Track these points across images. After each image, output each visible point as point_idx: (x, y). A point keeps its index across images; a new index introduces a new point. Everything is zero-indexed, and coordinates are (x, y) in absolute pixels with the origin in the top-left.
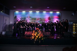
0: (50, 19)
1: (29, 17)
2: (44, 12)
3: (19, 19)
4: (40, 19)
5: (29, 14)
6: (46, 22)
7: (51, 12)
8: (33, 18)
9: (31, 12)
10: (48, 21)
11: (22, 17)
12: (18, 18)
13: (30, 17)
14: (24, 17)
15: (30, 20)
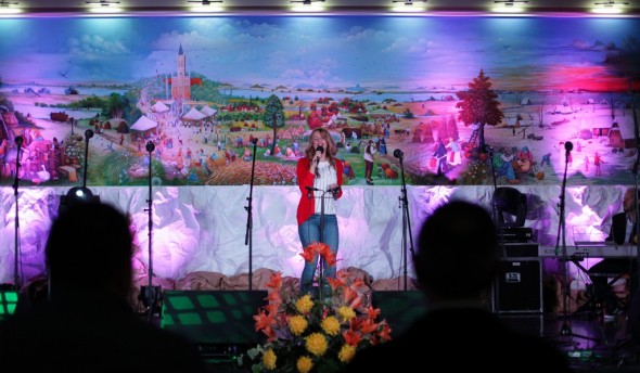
0: (494, 117)
4: (343, 114)
6: (441, 150)
7: (509, 11)
9: (207, 13)
10: (466, 133)
11: (85, 94)
13: (195, 81)
14: (103, 94)
15: (196, 123)
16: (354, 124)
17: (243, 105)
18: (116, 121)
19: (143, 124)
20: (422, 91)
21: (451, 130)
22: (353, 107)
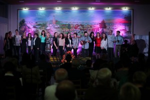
0: (105, 27)
1: (54, 21)
2: (92, 9)
3: (31, 27)
4: (80, 27)
5: (55, 14)
7: (108, 10)
8: (65, 23)
10: (100, 30)
11: (39, 23)
12: (29, 25)
13: (56, 21)
14: (41, 23)
15: (56, 28)
16: (82, 28)
17: (64, 25)
18: (44, 28)
19: (48, 28)
20: (93, 23)
21: (98, 29)
22: (82, 25)
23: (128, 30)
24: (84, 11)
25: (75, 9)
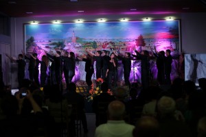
0: (144, 44)
1: (74, 39)
2: (124, 21)
3: (43, 47)
5: (75, 29)
8: (89, 41)
9: (79, 23)
10: (137, 48)
11: (53, 42)
12: (40, 45)
13: (77, 38)
14: (57, 42)
15: (77, 48)
16: (112, 47)
17: (88, 43)
18: (60, 48)
19: (66, 48)
20: (128, 39)
21: (134, 48)
22: (112, 43)
23: (174, 47)
24: (115, 24)
25: (102, 21)
